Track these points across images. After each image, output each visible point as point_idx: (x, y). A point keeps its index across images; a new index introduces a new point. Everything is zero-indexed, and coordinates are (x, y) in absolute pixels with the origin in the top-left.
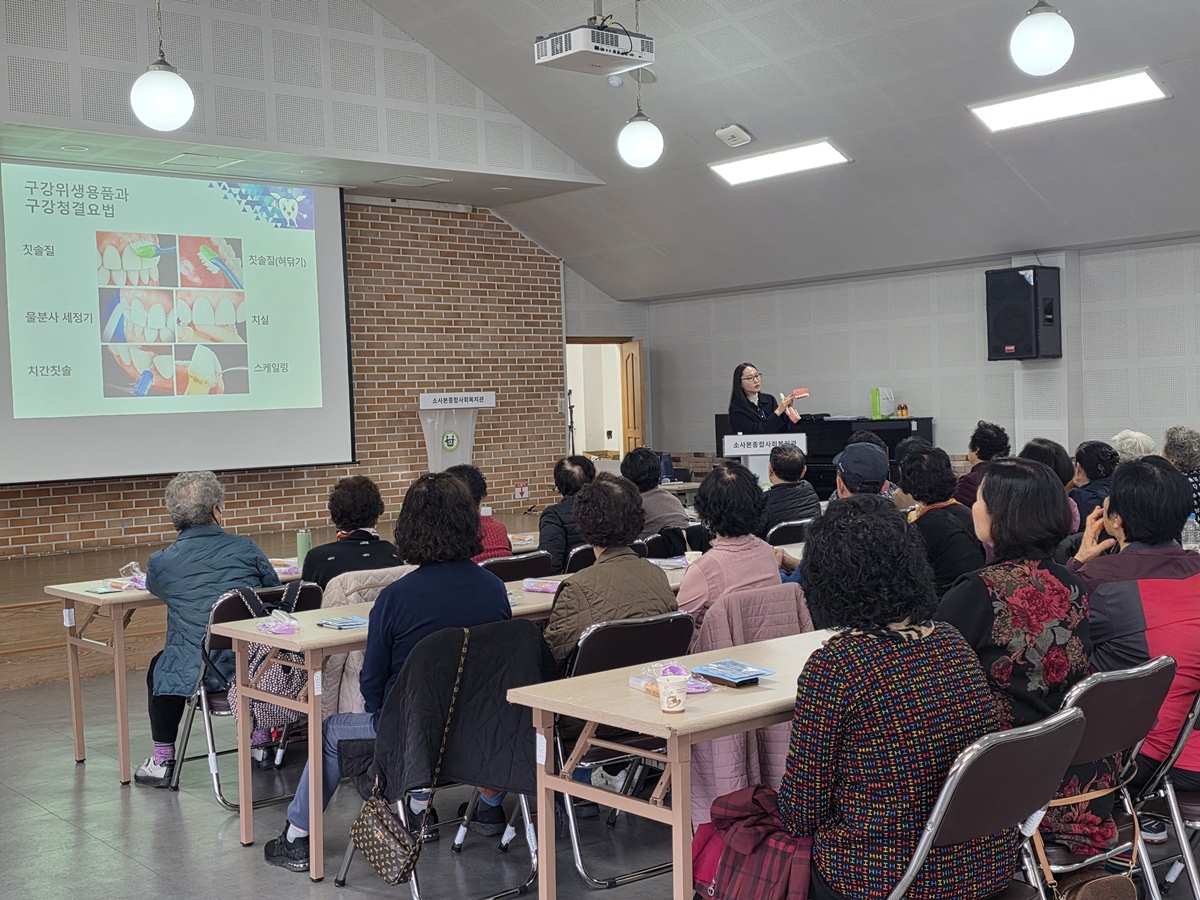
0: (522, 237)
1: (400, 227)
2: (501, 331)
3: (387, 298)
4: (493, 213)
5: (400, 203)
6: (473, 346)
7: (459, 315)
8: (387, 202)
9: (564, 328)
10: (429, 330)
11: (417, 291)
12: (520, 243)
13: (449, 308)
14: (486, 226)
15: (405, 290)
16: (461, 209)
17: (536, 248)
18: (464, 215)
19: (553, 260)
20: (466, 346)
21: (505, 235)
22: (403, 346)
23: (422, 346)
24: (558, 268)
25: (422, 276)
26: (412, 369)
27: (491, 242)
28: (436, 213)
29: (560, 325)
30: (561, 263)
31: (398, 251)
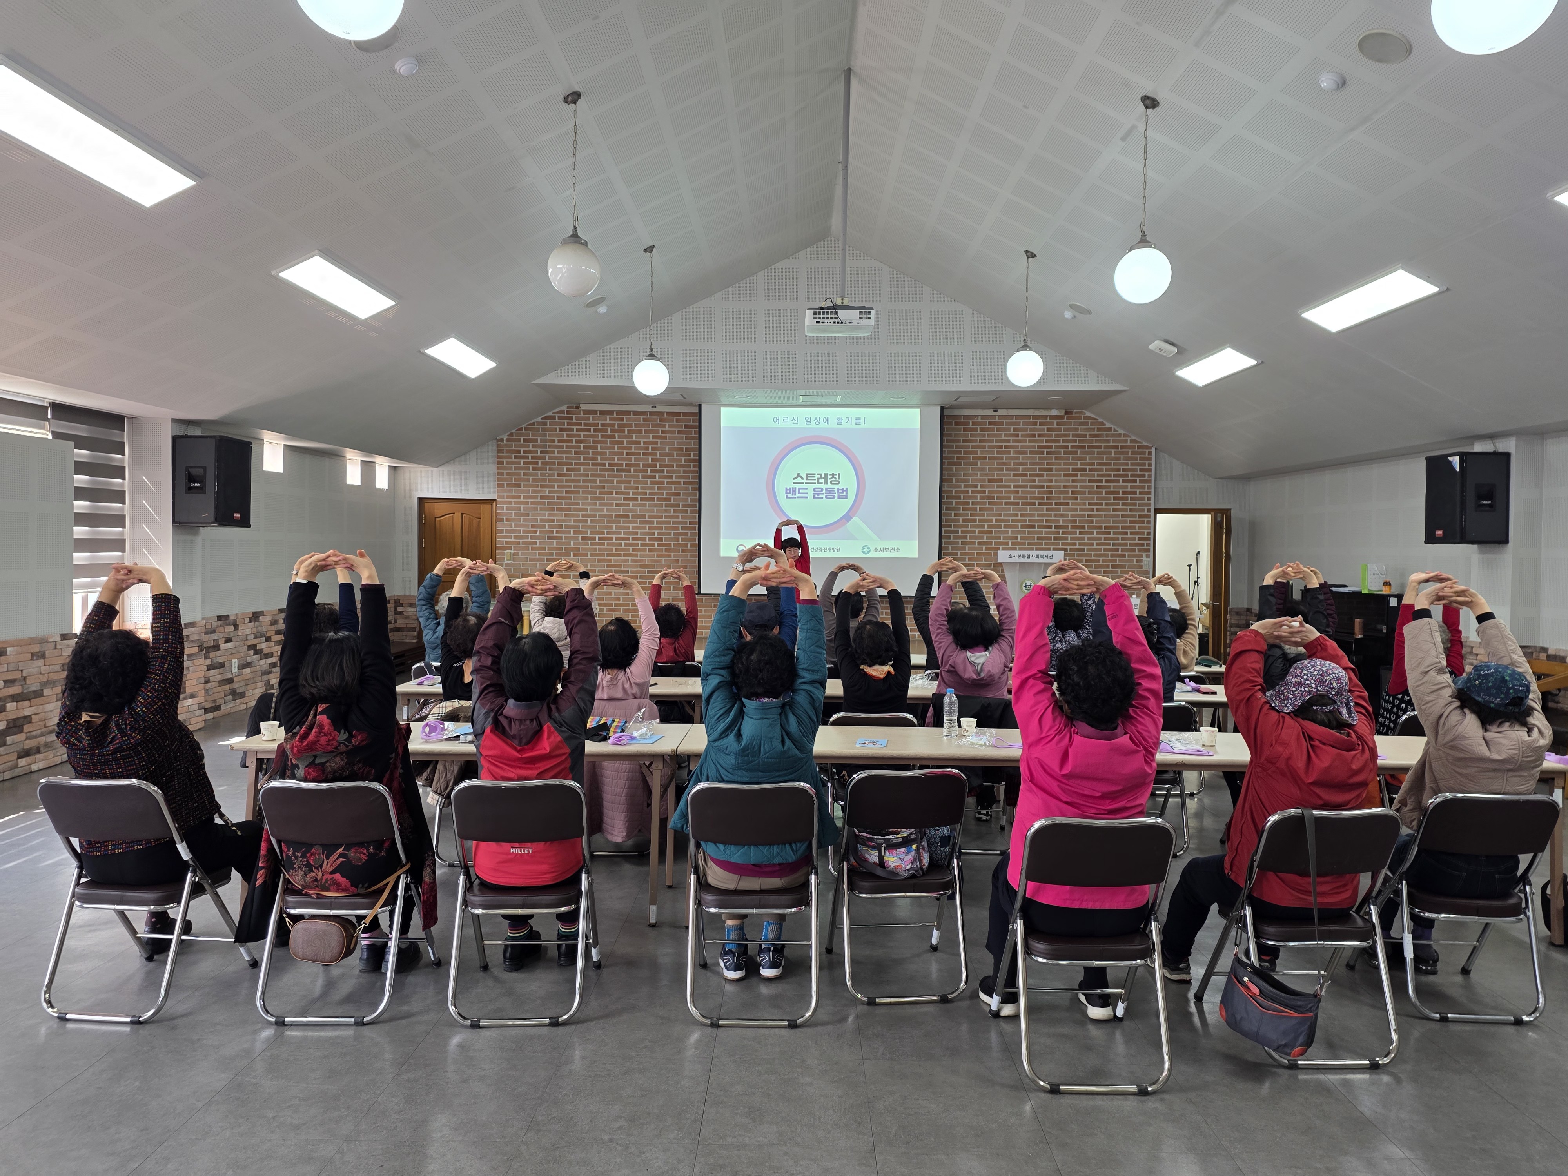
0: (1115, 430)
1: (1004, 429)
2: (1090, 504)
3: (990, 481)
4: (1088, 414)
5: (1001, 412)
6: (1062, 515)
7: (1051, 493)
8: (990, 412)
9: (1152, 502)
10: (1023, 504)
11: (1014, 475)
12: (1113, 435)
13: (1043, 487)
14: (1081, 424)
15: (1004, 475)
16: (1054, 412)
17: (1129, 439)
18: (1061, 417)
19: (1147, 447)
20: (1055, 516)
21: (1099, 430)
22: (1000, 515)
23: (1017, 515)
24: (1150, 453)
25: (1021, 464)
26: (1007, 532)
27: (1085, 436)
28: (1035, 417)
29: (1149, 499)
30: (1153, 450)
31: (1001, 447)
